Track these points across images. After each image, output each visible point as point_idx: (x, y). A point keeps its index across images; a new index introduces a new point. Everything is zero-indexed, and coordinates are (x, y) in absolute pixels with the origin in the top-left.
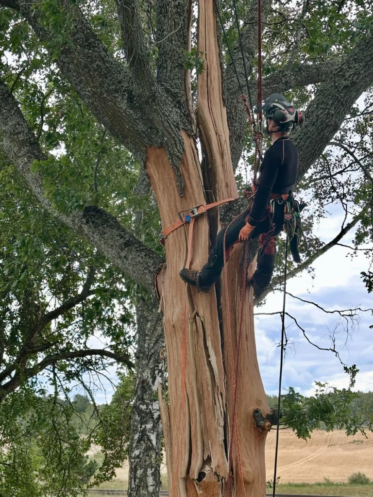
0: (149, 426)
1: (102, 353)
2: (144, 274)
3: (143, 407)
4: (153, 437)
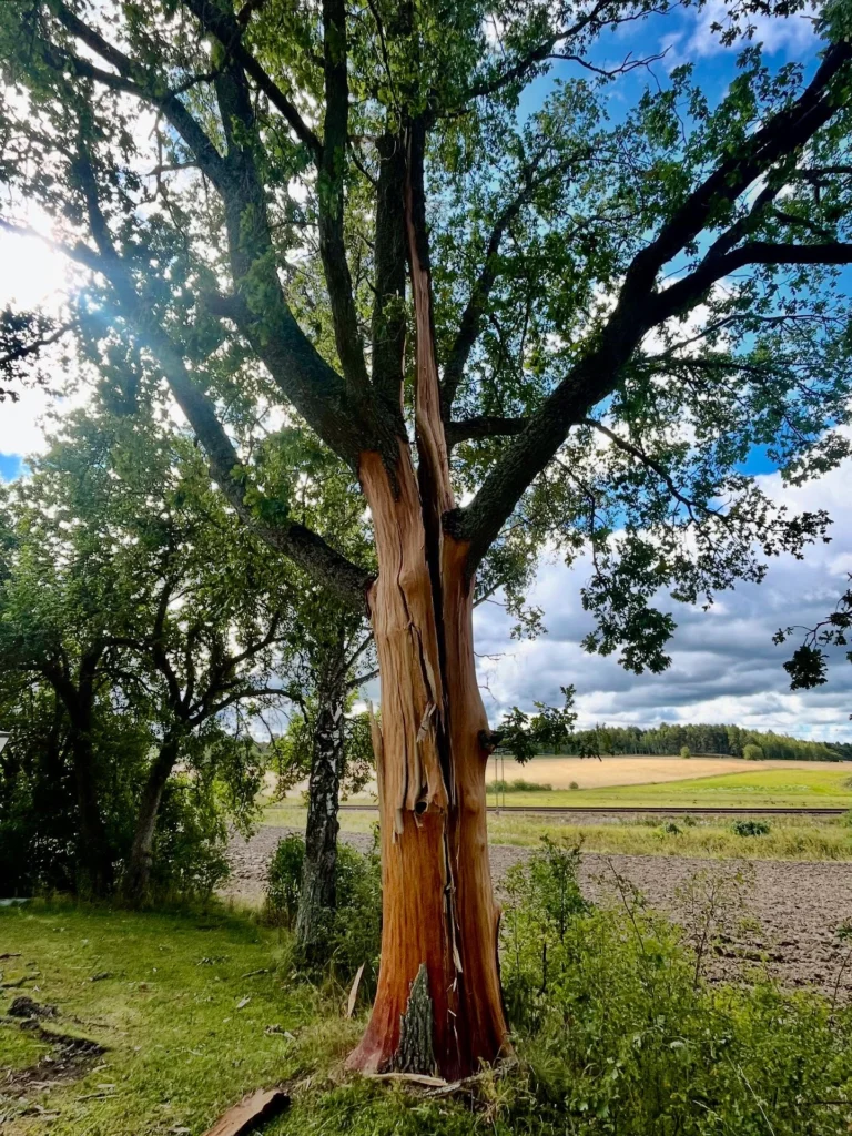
0: (329, 753)
1: (279, 692)
2: (352, 591)
3: (325, 736)
4: (333, 764)
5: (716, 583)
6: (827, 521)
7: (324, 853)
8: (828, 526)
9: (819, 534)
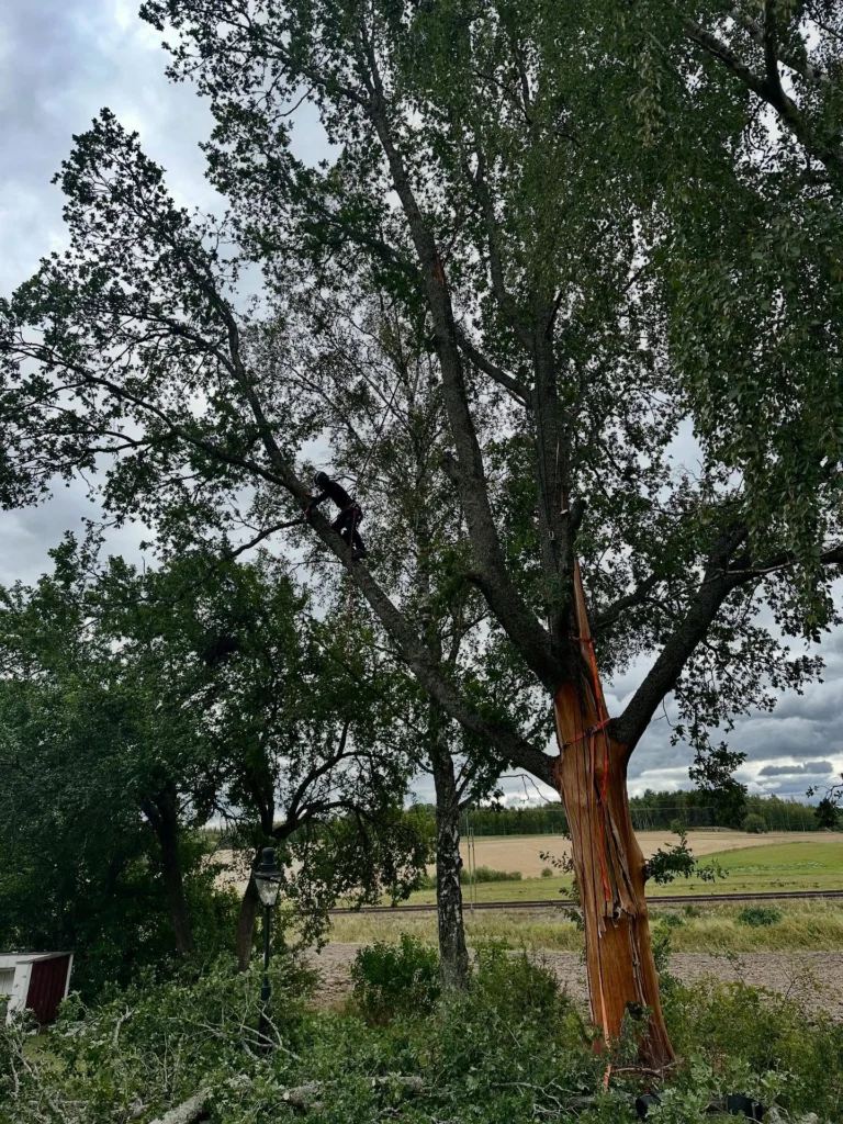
0: (453, 870)
5: (735, 707)
6: (822, 665)
7: (458, 954)
8: (822, 670)
9: (815, 675)
